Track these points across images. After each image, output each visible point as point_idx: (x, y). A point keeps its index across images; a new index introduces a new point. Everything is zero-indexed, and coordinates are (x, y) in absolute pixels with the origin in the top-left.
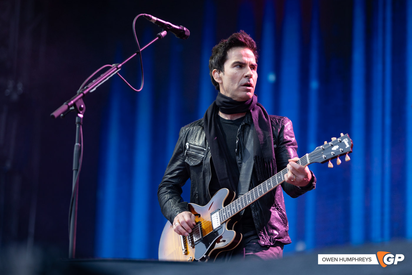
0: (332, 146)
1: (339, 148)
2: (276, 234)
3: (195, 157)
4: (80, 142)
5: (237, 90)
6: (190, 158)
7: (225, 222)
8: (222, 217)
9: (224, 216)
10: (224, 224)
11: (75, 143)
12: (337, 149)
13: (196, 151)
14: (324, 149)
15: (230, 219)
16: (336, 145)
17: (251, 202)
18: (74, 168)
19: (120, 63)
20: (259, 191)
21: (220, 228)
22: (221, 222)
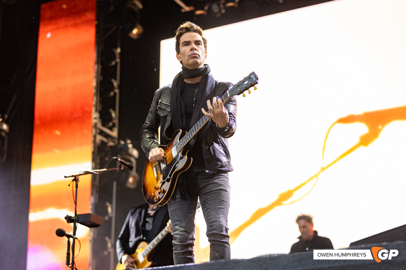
0: (244, 82)
1: (248, 82)
2: (219, 165)
3: (164, 110)
5: (188, 59)
6: (161, 110)
7: (180, 151)
8: (178, 148)
9: (179, 147)
10: (180, 153)
12: (247, 83)
13: (165, 106)
14: (238, 86)
15: (183, 149)
16: (246, 81)
20: (199, 124)
21: (177, 156)
22: (177, 152)
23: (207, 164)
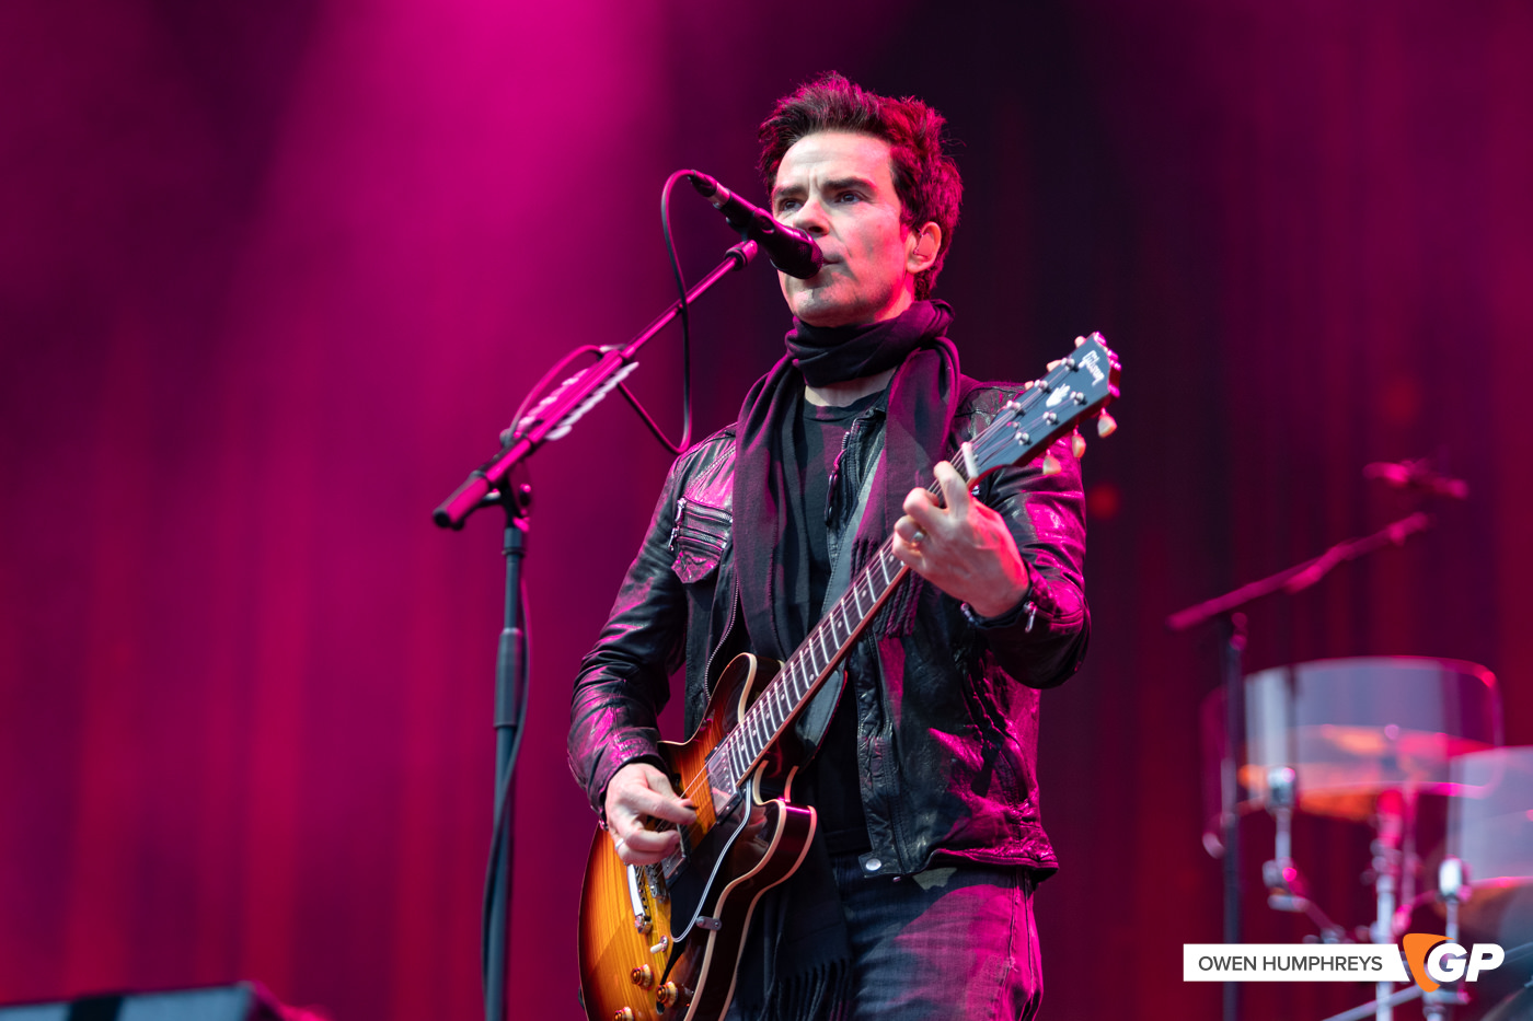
0: (1048, 391)
3: (701, 549)
4: (519, 623)
6: (687, 553)
7: (750, 776)
9: (744, 753)
11: (501, 628)
12: (1064, 399)
13: (703, 527)
14: (1021, 414)
15: (765, 763)
16: (1059, 385)
17: (815, 678)
18: (500, 720)
19: (630, 344)
20: (836, 627)
21: (736, 803)
22: (737, 779)
23: (878, 829)
